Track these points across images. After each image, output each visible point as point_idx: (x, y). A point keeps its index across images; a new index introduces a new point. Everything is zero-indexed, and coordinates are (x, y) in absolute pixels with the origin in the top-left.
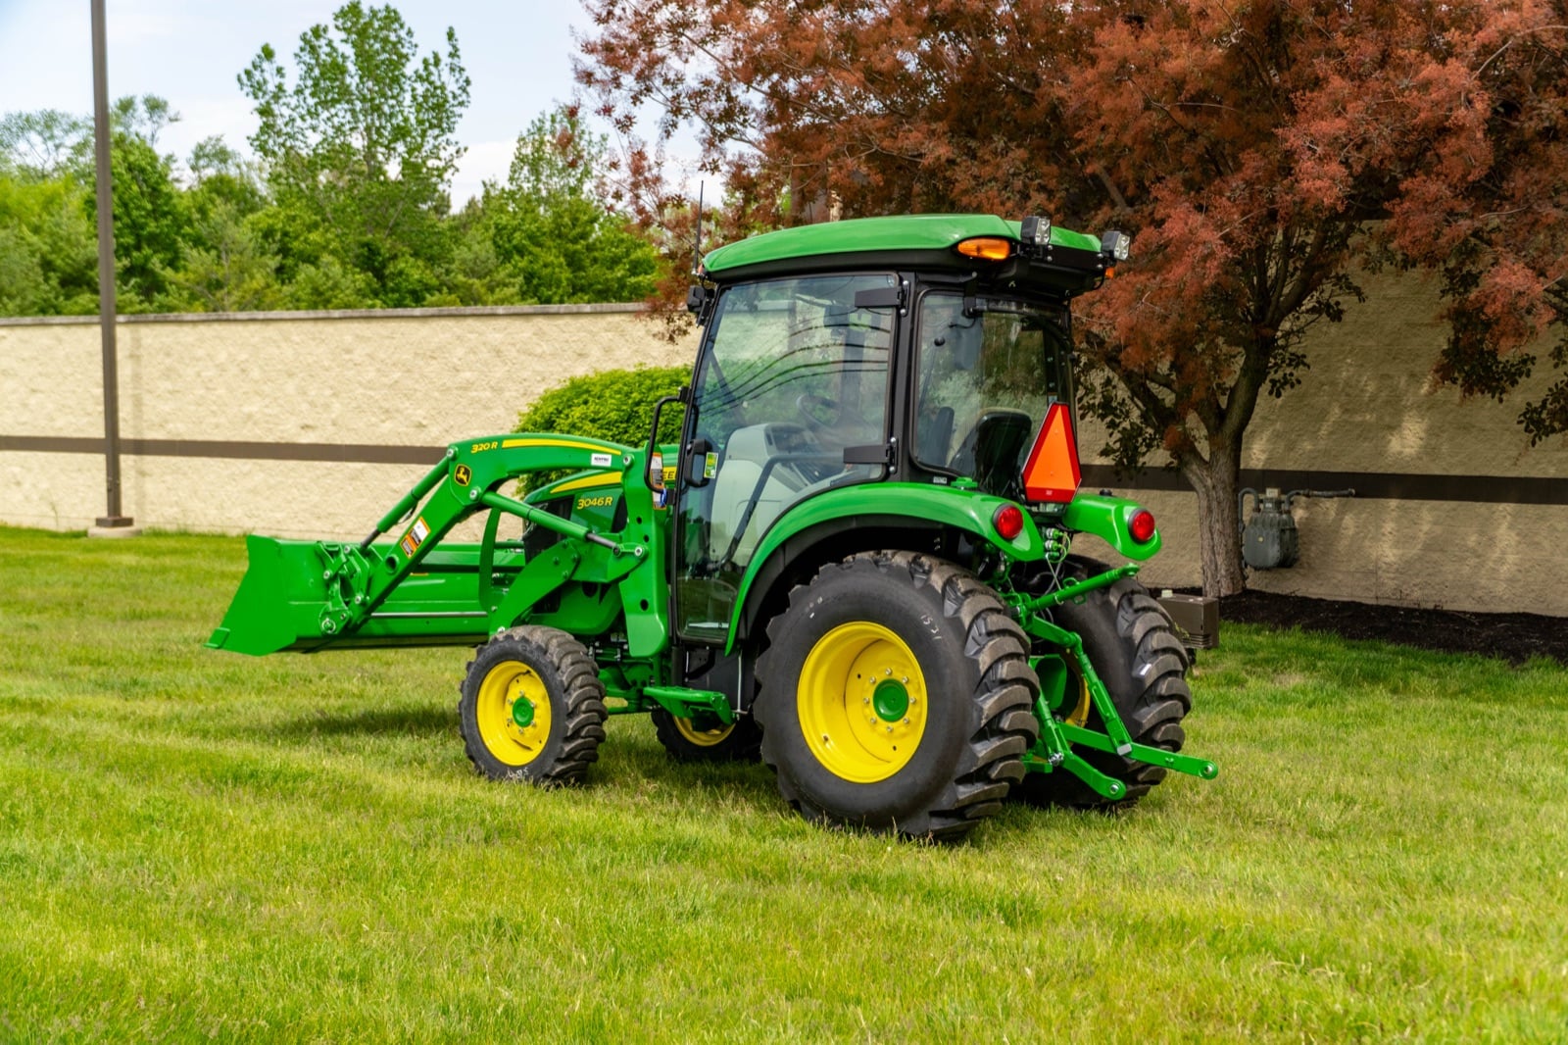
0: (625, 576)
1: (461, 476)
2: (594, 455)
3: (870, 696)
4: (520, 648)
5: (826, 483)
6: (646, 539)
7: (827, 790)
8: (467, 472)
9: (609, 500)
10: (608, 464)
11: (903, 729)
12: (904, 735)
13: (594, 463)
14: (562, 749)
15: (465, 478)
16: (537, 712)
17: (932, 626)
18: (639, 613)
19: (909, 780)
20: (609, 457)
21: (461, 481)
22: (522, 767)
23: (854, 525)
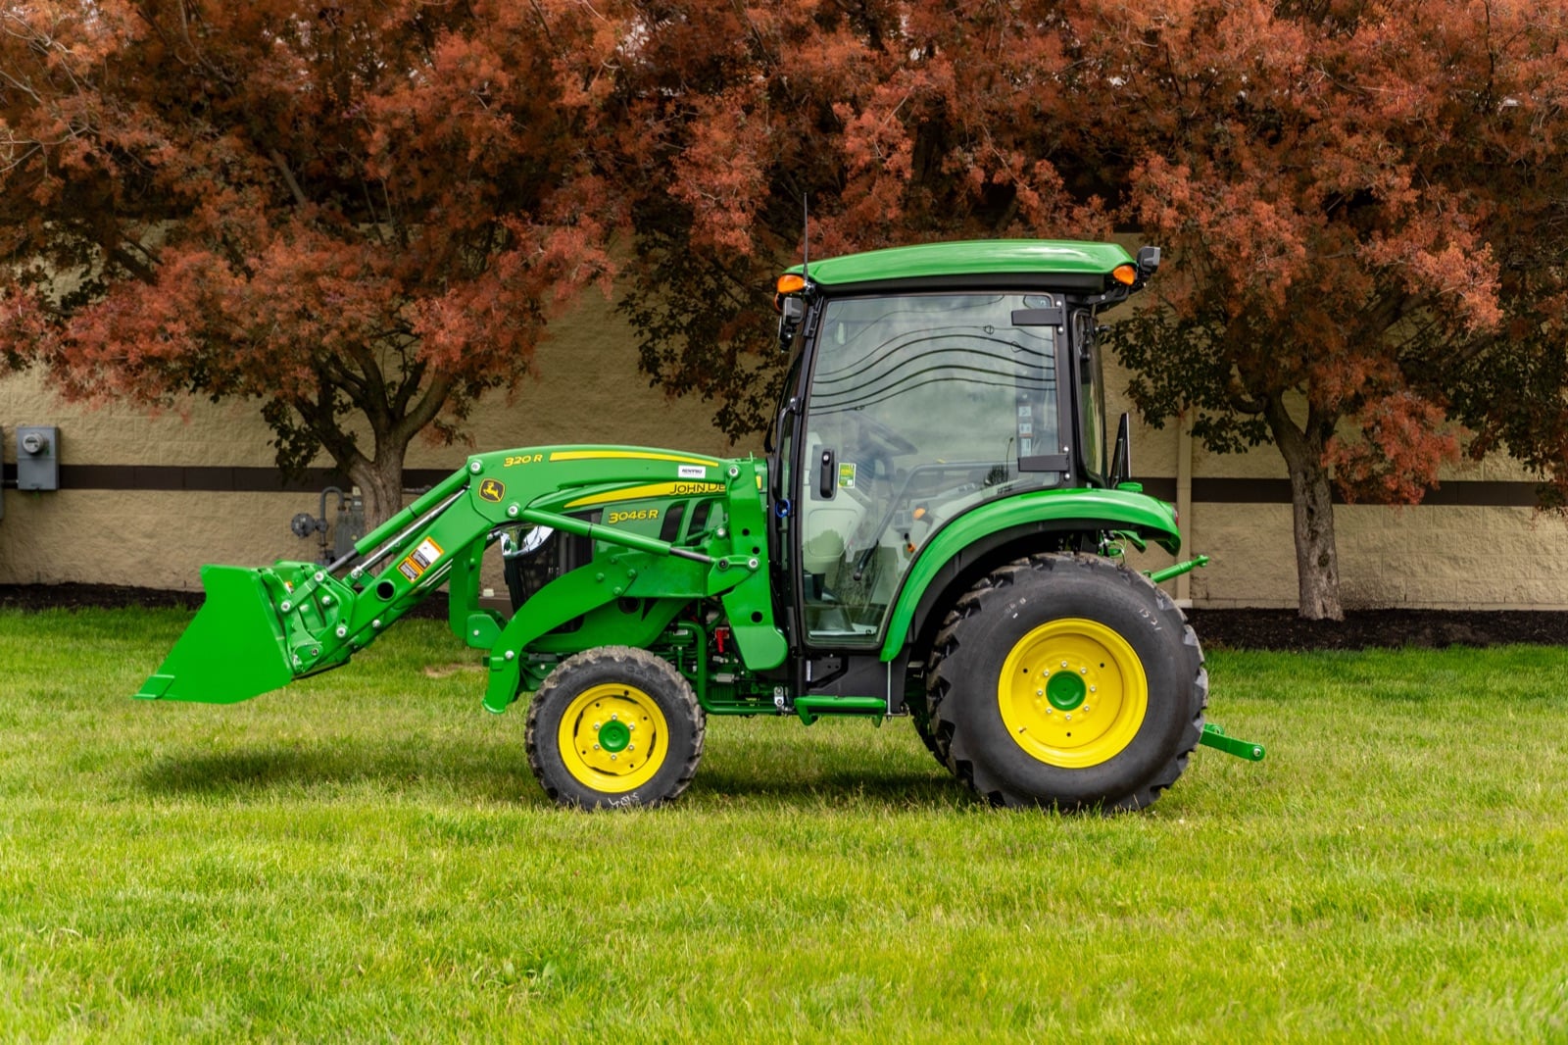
0: (729, 590)
1: (489, 491)
2: (681, 468)
3: (1042, 688)
4: (624, 669)
5: (993, 491)
6: (756, 550)
7: (1038, 779)
8: (498, 487)
9: (654, 513)
10: (702, 476)
11: (1081, 716)
12: (1081, 722)
13: (681, 475)
14: (687, 770)
15: (495, 494)
16: (633, 735)
17: (1151, 618)
18: (750, 625)
19: (1135, 761)
20: (703, 469)
21: (491, 497)
22: (629, 793)
23: (1041, 528)
